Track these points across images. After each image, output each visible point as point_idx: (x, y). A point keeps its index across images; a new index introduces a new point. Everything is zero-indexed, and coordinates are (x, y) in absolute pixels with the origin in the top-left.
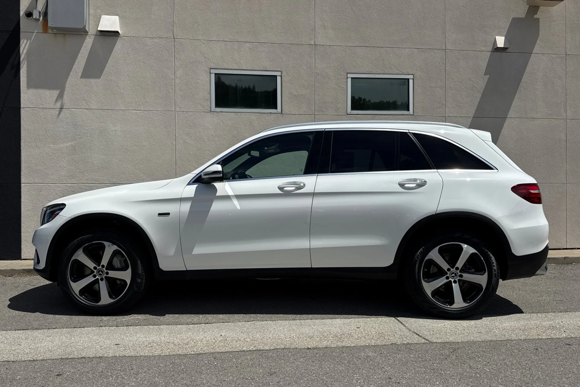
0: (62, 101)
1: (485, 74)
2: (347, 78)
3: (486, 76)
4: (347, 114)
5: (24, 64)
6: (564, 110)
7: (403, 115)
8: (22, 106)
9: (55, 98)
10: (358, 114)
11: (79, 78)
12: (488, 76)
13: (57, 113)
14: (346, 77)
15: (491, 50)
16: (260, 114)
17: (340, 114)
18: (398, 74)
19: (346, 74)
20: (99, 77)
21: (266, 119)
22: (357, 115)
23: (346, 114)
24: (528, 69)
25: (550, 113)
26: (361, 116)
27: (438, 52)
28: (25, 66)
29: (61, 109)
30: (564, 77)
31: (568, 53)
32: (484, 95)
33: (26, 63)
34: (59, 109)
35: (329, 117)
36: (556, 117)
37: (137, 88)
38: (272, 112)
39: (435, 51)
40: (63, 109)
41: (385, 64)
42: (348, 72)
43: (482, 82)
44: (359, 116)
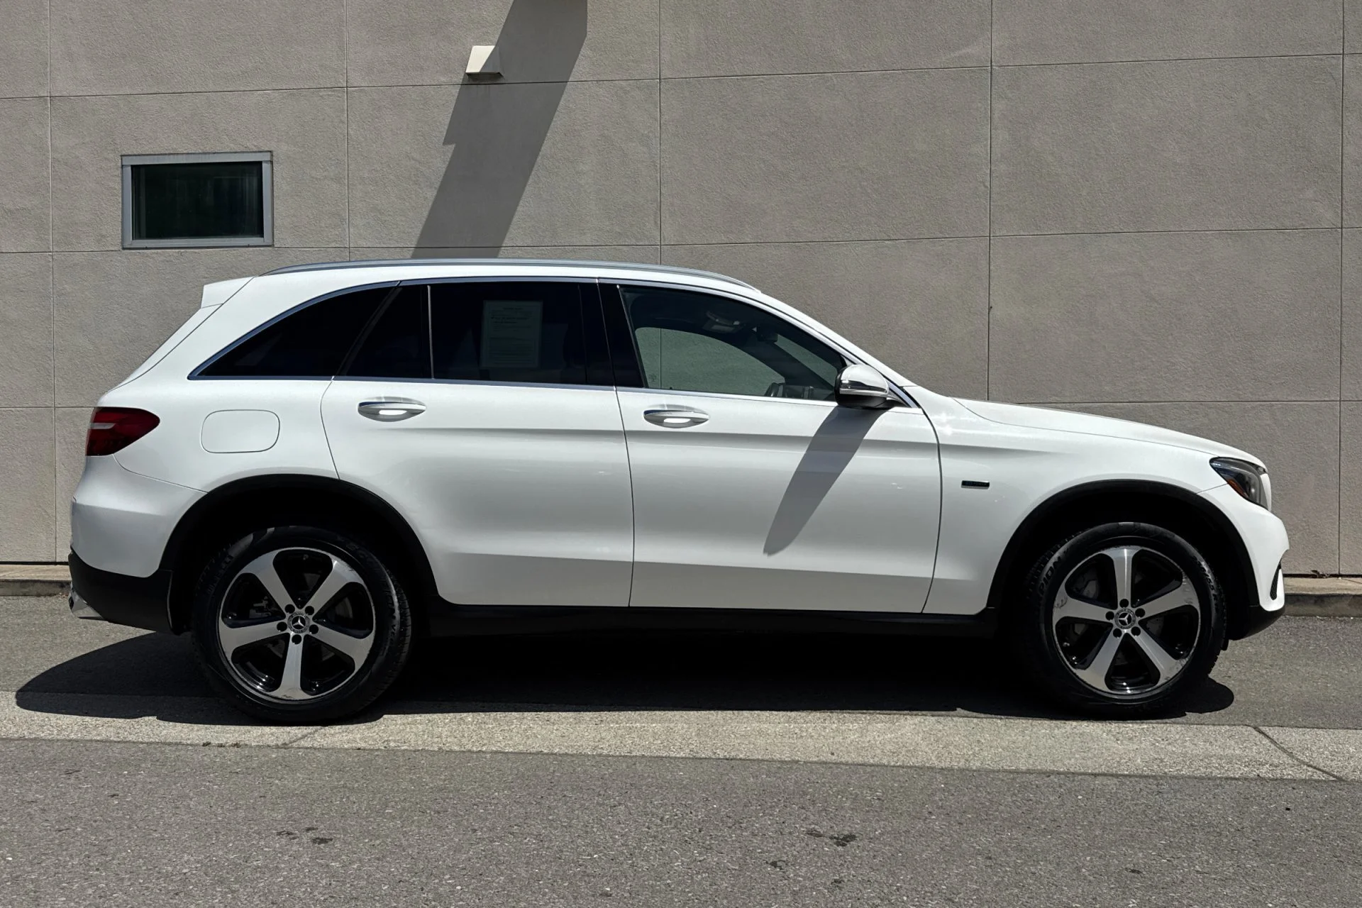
1: (446, 142)
2: (122, 166)
3: (450, 146)
4: (124, 249)
6: (656, 222)
7: (249, 246)
10: (146, 248)
12: (454, 146)
14: (120, 165)
15: (461, 81)
17: (107, 249)
18: (236, 152)
19: (120, 157)
23: (121, 247)
24: (559, 121)
25: (618, 230)
26: (153, 251)
27: (329, 95)
30: (656, 137)
31: (666, 73)
32: (442, 189)
35: (83, 257)
36: (633, 242)
39: (321, 94)
41: (205, 130)
42: (124, 153)
43: (439, 161)
44: (149, 251)
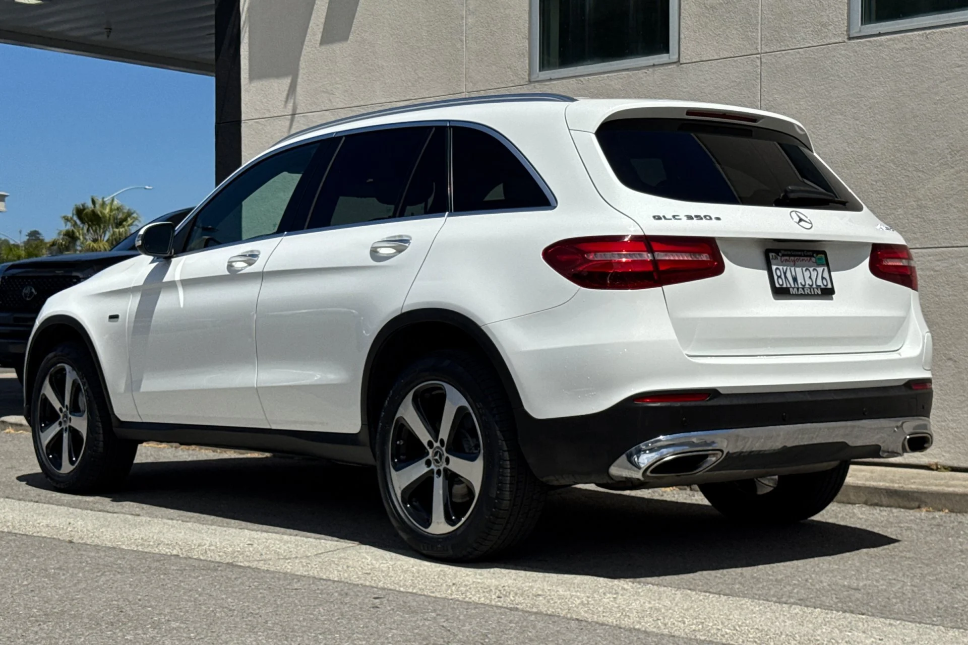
0: (295, 100)
4: (850, 38)
5: (245, 32)
8: (243, 117)
9: (285, 94)
10: (880, 34)
11: (317, 45)
13: (288, 123)
16: (630, 73)
17: (829, 41)
20: (346, 38)
21: (643, 85)
22: (879, 38)
23: (846, 37)
28: (247, 35)
29: (293, 115)
33: (248, 29)
34: (290, 117)
35: (798, 56)
37: (403, 50)
38: (656, 64)
40: (296, 116)
44: (883, 38)
